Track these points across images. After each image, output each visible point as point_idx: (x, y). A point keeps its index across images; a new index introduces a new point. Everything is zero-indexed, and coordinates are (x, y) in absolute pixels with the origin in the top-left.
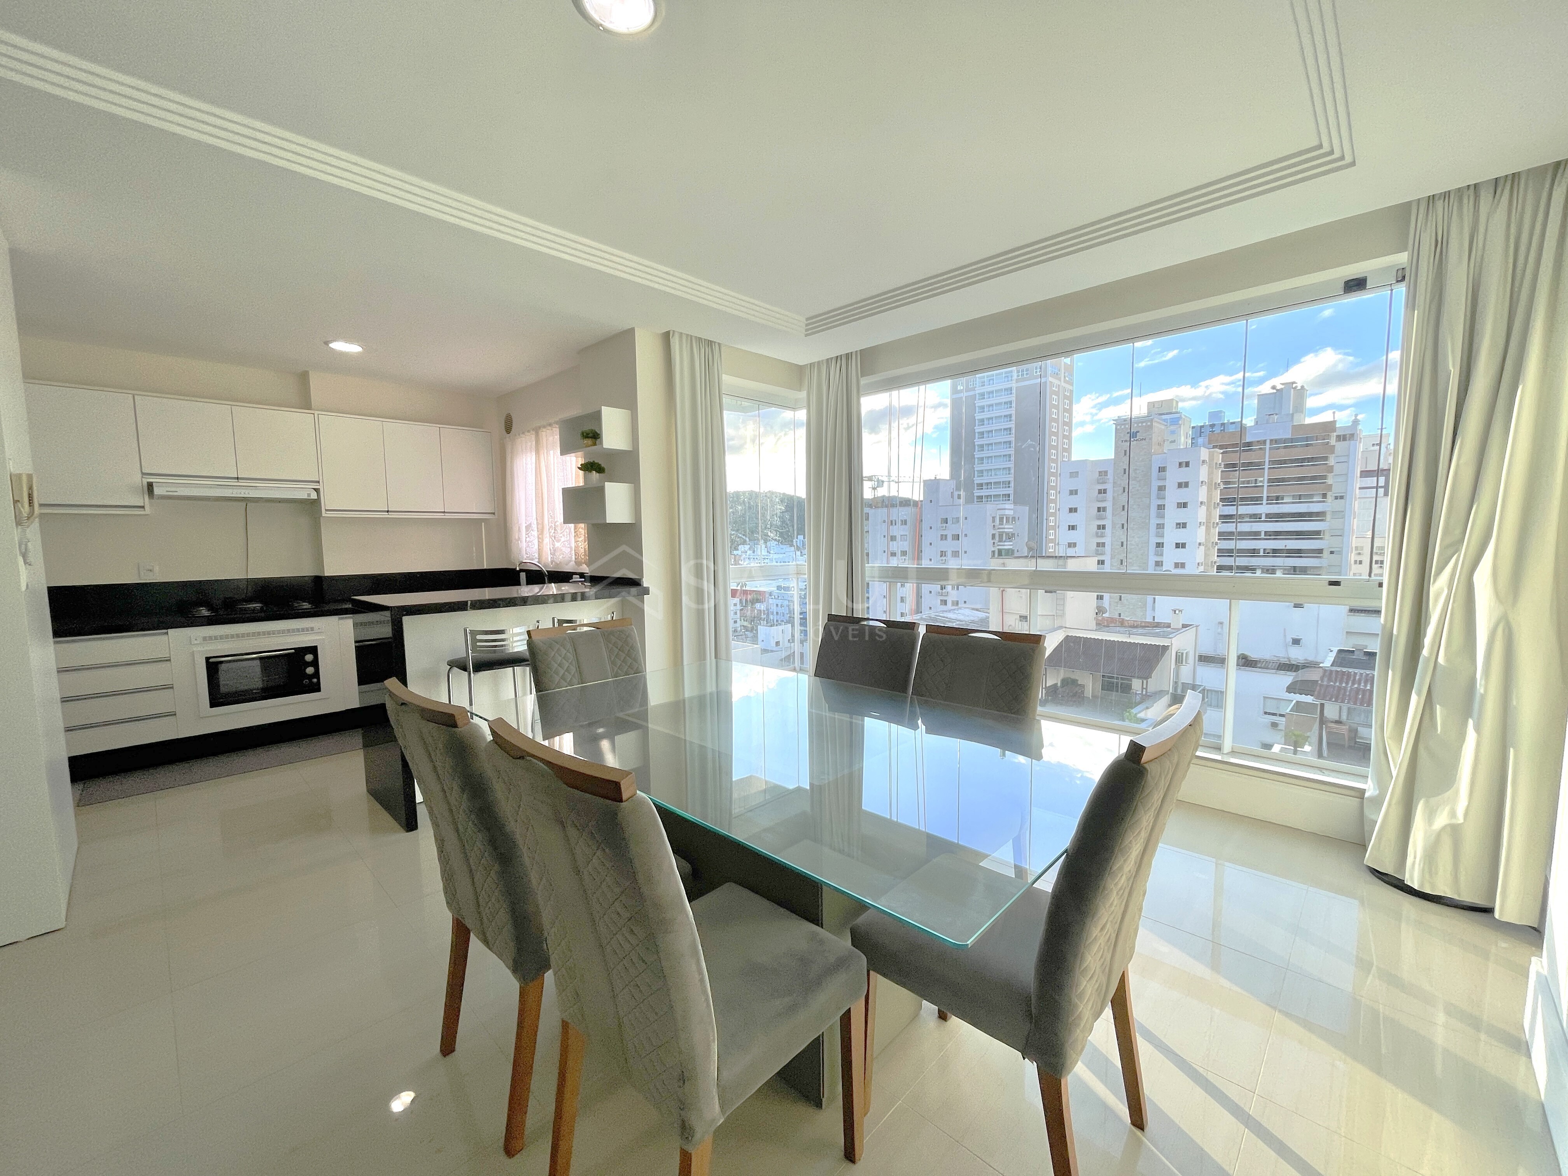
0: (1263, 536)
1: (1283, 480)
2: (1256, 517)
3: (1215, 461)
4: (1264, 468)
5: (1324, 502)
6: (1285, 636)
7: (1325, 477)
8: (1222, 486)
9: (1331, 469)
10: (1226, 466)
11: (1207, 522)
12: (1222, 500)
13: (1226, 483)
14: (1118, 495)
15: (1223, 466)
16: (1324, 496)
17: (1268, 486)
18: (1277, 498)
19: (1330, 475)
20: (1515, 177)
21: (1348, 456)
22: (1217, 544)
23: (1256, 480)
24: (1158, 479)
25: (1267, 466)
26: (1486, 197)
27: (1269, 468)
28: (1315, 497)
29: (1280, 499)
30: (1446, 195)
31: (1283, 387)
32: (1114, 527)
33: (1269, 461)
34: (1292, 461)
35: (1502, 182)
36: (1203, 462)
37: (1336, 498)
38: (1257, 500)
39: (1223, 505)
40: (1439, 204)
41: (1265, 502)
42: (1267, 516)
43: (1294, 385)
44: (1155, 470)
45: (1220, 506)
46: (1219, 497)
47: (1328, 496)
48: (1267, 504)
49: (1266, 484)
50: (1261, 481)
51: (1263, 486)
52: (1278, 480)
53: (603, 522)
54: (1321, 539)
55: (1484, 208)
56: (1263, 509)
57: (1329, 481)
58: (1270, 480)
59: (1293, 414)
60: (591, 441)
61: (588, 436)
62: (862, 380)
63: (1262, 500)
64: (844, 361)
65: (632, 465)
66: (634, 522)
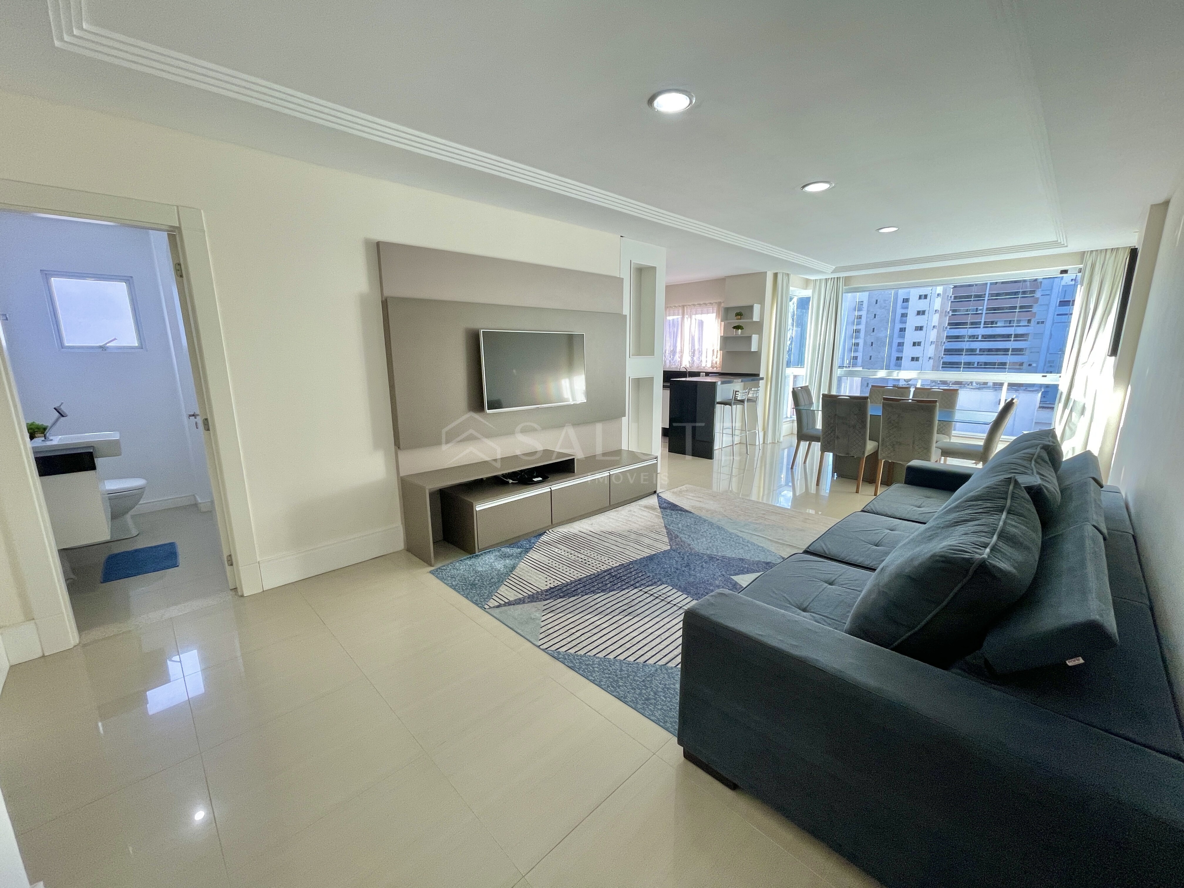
0: (978, 352)
1: (998, 309)
2: (974, 338)
3: (947, 294)
4: (984, 300)
5: (1028, 326)
7: (1031, 307)
8: (951, 313)
9: (1037, 300)
10: (955, 298)
11: (936, 341)
12: (949, 324)
13: (954, 311)
14: (870, 320)
15: (953, 298)
16: (1029, 321)
18: (992, 323)
19: (1035, 305)
20: (1118, 249)
21: (1051, 290)
22: (942, 358)
23: (977, 309)
24: (902, 308)
25: (986, 298)
26: (1109, 252)
27: (988, 299)
28: (1022, 322)
29: (994, 323)
30: (1097, 251)
32: (865, 342)
33: (989, 294)
34: (1007, 294)
35: (1113, 249)
36: (938, 295)
37: (1038, 323)
38: (975, 324)
39: (950, 328)
40: (1094, 253)
41: (982, 325)
42: (983, 336)
44: (900, 301)
45: (948, 329)
46: (947, 322)
47: (1032, 322)
48: (984, 327)
49: (984, 312)
50: (980, 310)
51: (982, 313)
52: (995, 309)
53: (751, 350)
55: (1108, 256)
56: (981, 331)
57: (1034, 310)
58: (987, 309)
60: (739, 317)
61: (739, 315)
62: (844, 287)
63: (980, 325)
64: (836, 280)
65: (759, 327)
66: (757, 350)
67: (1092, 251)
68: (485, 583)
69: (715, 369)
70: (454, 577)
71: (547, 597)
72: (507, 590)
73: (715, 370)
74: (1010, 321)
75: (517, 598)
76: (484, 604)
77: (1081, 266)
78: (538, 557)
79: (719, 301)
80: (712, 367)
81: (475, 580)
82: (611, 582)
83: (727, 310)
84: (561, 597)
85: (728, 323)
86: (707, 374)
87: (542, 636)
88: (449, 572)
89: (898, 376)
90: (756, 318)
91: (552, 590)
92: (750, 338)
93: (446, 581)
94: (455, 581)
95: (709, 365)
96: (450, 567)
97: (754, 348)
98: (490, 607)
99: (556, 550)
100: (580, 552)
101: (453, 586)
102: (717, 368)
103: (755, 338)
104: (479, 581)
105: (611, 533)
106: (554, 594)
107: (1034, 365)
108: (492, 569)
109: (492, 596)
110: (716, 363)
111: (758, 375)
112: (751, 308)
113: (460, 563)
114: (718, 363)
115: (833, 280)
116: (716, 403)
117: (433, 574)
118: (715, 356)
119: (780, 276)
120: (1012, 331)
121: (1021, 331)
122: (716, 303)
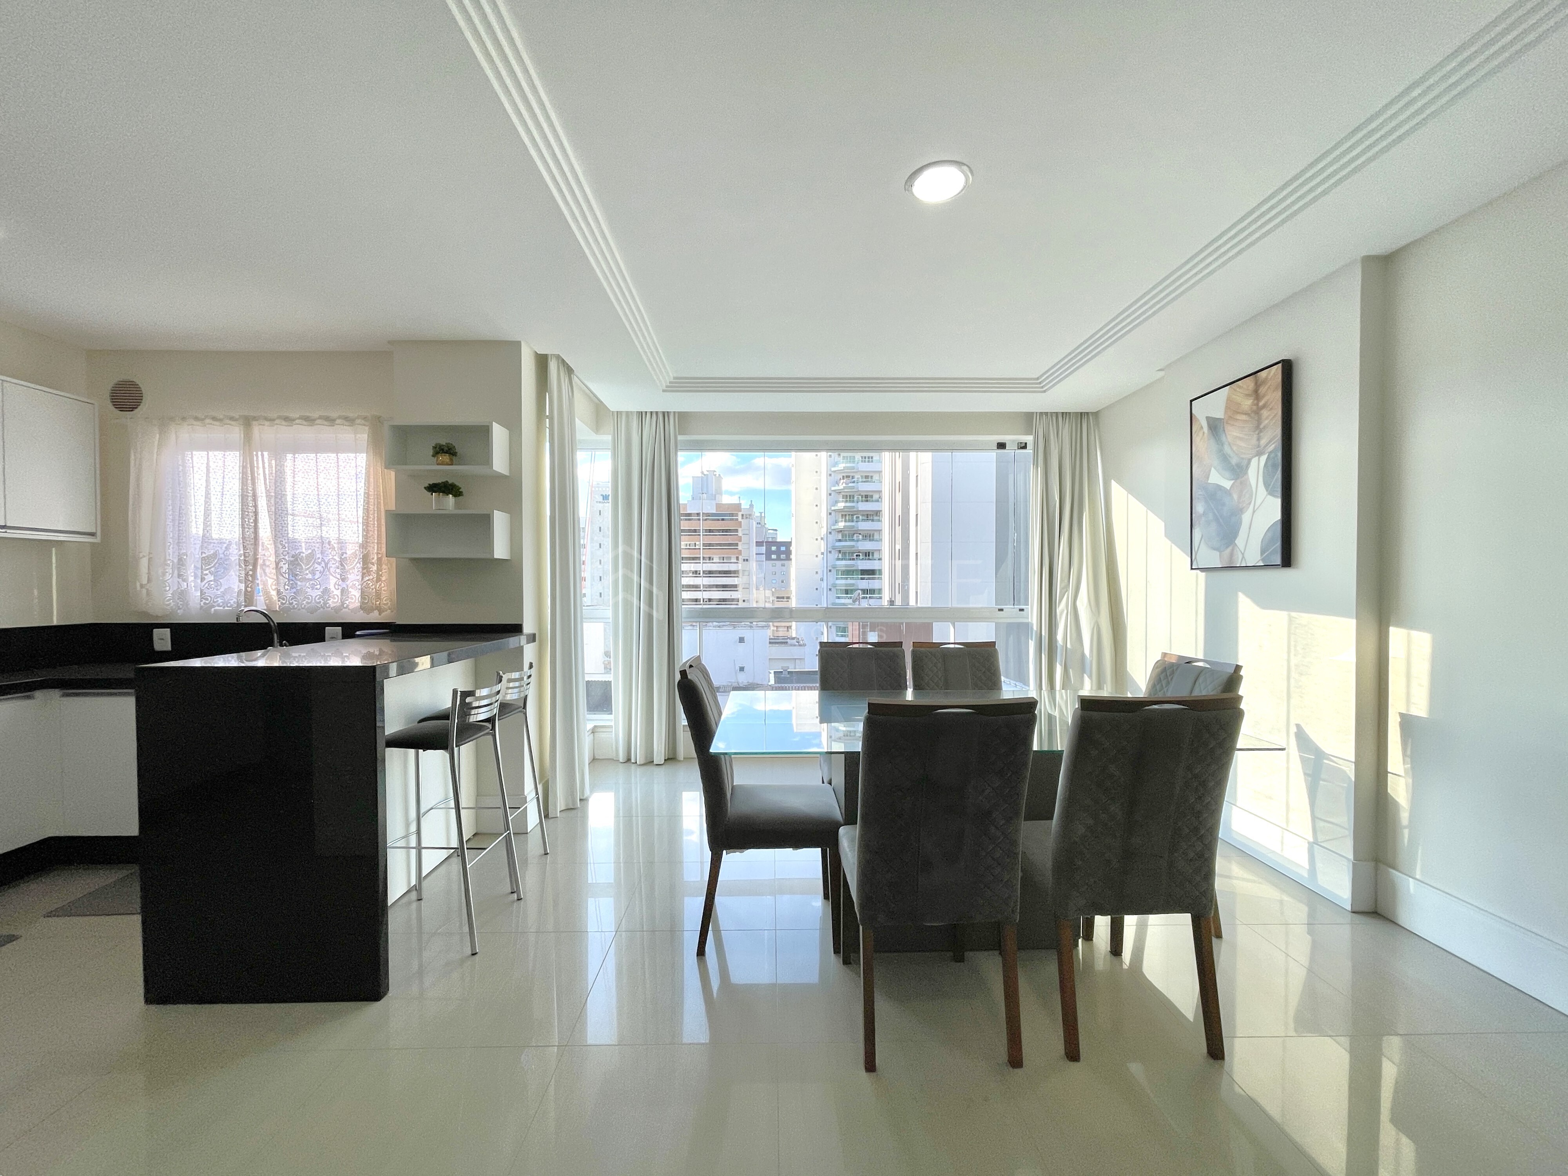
0: (700, 588)
1: (713, 545)
5: (737, 563)
6: (735, 665)
7: (737, 545)
9: (739, 539)
17: (703, 549)
18: (710, 558)
19: (739, 543)
23: (695, 544)
25: (701, 533)
27: (704, 535)
31: (708, 473)
32: (593, 578)
33: (703, 529)
34: (719, 531)
37: (743, 560)
38: (696, 560)
42: (703, 571)
43: (715, 473)
47: (739, 559)
48: (703, 563)
49: (702, 548)
50: (698, 545)
51: (700, 549)
52: (710, 545)
53: (488, 556)
54: (737, 591)
56: (700, 567)
57: (740, 547)
58: (704, 545)
59: (715, 495)
60: (447, 457)
61: (445, 451)
62: (678, 436)
63: (700, 560)
64: (661, 417)
65: (509, 491)
66: (509, 558)
67: (1041, 413)
69: (376, 612)
73: (374, 617)
79: (375, 414)
80: (363, 607)
83: (403, 437)
85: (408, 475)
86: (350, 630)
90: (500, 463)
92: (486, 521)
95: (354, 599)
97: (500, 551)
102: (380, 613)
103: (500, 521)
110: (378, 595)
111: (516, 629)
112: (484, 432)
114: (385, 595)
115: (654, 415)
116: (381, 743)
118: (374, 576)
119: (553, 366)
120: (725, 567)
121: (732, 567)
122: (365, 418)
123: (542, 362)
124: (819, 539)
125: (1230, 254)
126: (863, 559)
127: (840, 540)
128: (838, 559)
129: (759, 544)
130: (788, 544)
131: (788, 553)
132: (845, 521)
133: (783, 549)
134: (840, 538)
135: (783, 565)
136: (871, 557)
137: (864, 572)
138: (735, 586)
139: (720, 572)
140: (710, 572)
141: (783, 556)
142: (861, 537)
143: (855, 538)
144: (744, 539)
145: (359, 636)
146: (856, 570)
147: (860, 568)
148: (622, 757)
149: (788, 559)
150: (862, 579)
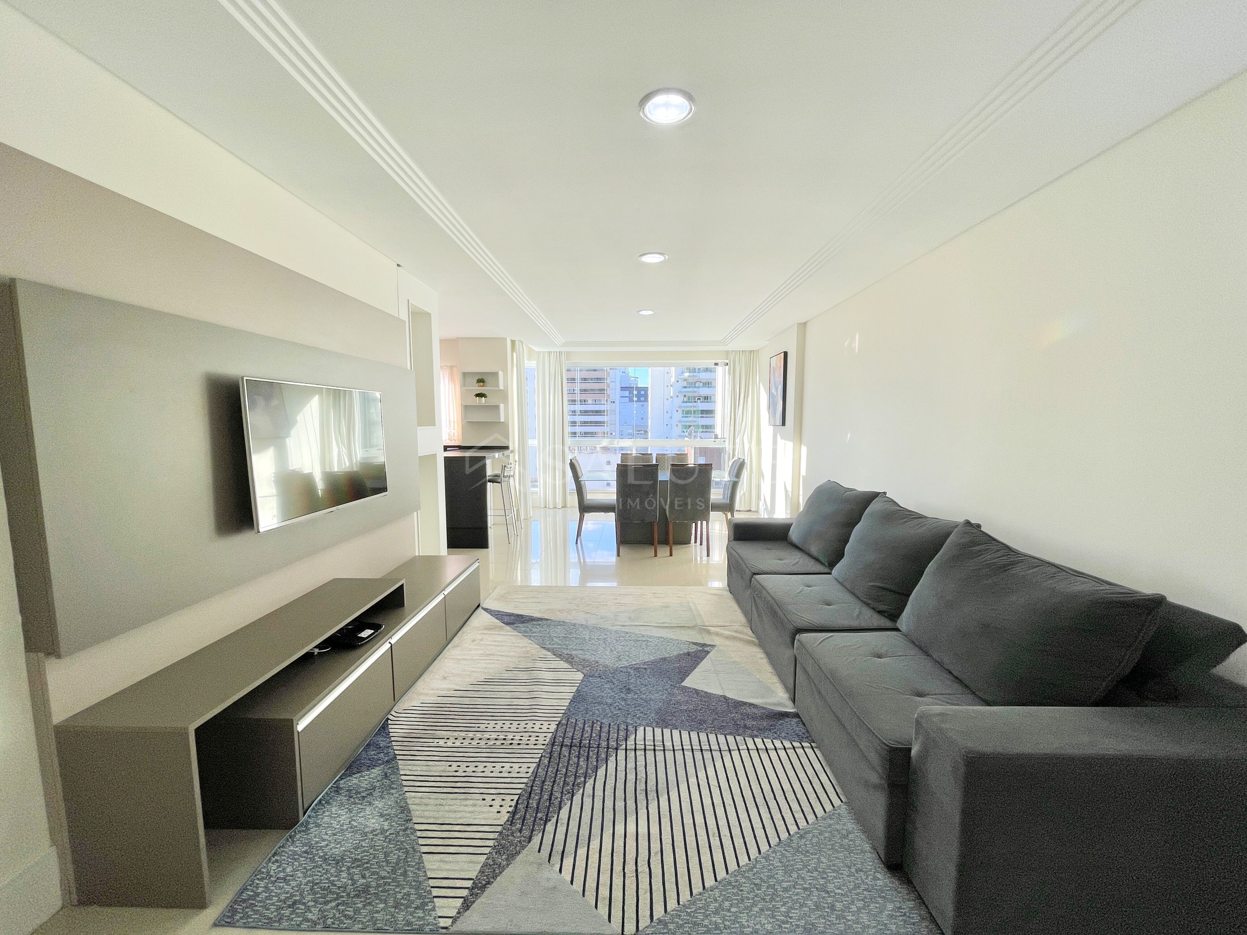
5: (605, 404)
30: (735, 351)
53: (497, 421)
57: (608, 392)
60: (482, 384)
61: (481, 381)
62: (566, 362)
64: (558, 354)
65: (504, 395)
66: (505, 421)
67: (732, 351)
68: (383, 874)
69: (453, 441)
70: (295, 903)
71: (526, 833)
72: (441, 861)
73: (454, 444)
74: (585, 401)
75: (481, 865)
76: (431, 920)
77: (727, 361)
78: (424, 768)
79: (451, 364)
81: (354, 882)
82: (579, 757)
83: (465, 374)
84: (547, 821)
85: (466, 390)
87: (603, 909)
88: (269, 898)
89: (618, 444)
90: (501, 386)
91: (517, 816)
92: (497, 407)
93: (285, 924)
94: (308, 909)
96: (262, 884)
97: (502, 418)
98: (455, 919)
99: (441, 742)
100: (479, 729)
101: (315, 923)
102: (455, 441)
103: (503, 407)
104: (364, 877)
105: (487, 682)
106: (530, 820)
107: (614, 434)
108: (366, 834)
109: (430, 892)
111: (508, 447)
112: (496, 374)
113: (277, 861)
114: (456, 435)
115: (555, 354)
117: (230, 924)
118: (452, 428)
119: (517, 343)
120: (597, 408)
121: (602, 408)
122: (447, 366)
123: (513, 342)
124: (669, 385)
125: (766, 310)
126: (702, 402)
127: (685, 387)
128: (683, 402)
129: (623, 389)
130: (646, 389)
131: (646, 396)
132: (690, 372)
133: (643, 393)
134: (685, 385)
135: (643, 405)
136: (709, 400)
137: (703, 412)
138: (604, 422)
139: (592, 411)
140: (586, 412)
141: (642, 399)
142: (701, 384)
143: (697, 385)
144: (612, 385)
145: (449, 450)
146: (697, 410)
147: (701, 409)
148: (542, 506)
149: (646, 400)
150: (701, 417)
